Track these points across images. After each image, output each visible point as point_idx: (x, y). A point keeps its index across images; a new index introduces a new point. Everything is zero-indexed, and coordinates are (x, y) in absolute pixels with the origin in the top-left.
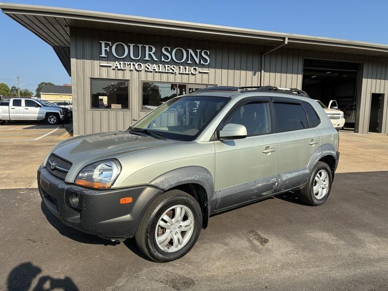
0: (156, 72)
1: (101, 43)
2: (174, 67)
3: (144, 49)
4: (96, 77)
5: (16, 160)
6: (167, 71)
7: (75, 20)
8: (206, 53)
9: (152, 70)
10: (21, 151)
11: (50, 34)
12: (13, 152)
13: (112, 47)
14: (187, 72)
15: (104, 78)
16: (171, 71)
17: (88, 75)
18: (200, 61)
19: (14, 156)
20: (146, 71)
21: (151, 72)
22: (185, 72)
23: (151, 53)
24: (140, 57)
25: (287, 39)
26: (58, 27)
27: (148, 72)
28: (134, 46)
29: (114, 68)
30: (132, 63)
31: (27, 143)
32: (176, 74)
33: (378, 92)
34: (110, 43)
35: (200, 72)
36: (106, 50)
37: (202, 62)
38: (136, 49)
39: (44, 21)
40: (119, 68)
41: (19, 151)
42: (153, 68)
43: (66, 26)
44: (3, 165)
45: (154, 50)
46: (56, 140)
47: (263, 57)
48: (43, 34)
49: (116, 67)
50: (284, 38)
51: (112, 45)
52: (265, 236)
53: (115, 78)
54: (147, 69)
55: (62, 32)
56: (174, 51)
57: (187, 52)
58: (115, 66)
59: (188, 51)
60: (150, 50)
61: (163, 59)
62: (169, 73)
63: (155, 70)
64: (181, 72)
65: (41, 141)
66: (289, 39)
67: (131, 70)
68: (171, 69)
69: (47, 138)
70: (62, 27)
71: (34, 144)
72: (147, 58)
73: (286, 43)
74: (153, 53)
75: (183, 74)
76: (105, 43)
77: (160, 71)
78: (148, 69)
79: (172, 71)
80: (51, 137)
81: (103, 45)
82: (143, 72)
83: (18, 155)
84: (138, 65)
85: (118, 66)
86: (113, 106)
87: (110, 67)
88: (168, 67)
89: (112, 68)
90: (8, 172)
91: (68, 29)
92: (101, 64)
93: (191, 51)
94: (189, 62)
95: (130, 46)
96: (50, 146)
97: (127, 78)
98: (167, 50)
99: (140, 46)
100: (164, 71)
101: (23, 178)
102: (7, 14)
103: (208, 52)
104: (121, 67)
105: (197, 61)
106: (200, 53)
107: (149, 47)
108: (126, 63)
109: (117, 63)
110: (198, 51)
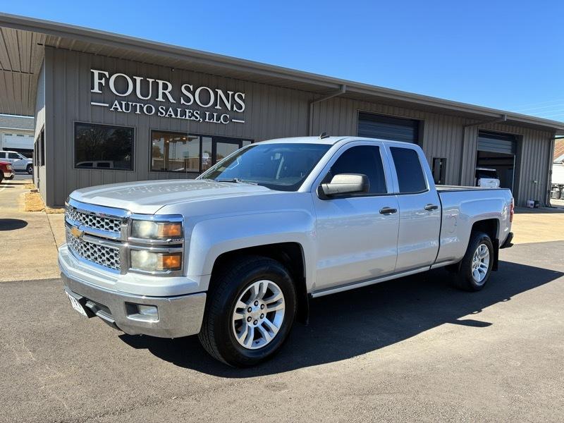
0: (173, 118)
2: (197, 113)
16: (193, 118)
18: (232, 107)
23: (166, 92)
24: (150, 97)
30: (138, 105)
32: (199, 123)
33: (439, 156)
37: (235, 108)
43: (40, 44)
47: (312, 106)
50: (341, 86)
53: (112, 124)
61: (182, 101)
68: (193, 115)
72: (160, 98)
82: (154, 117)
89: (108, 109)
91: (39, 49)
92: (92, 103)
95: (135, 79)
97: (131, 125)
99: (151, 80)
103: (243, 95)
104: (122, 109)
105: (229, 106)
106: (233, 95)
107: (163, 83)
108: (130, 103)
109: (116, 102)
110: (230, 93)
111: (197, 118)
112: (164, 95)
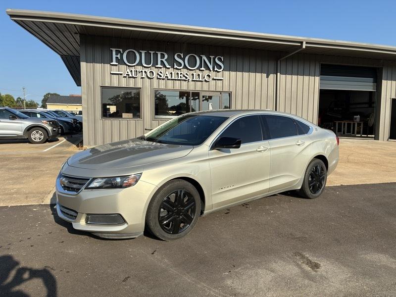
0: (169, 79)
1: (112, 50)
2: (186, 74)
3: (156, 56)
4: (107, 85)
5: (26, 174)
6: (179, 78)
7: (85, 26)
8: (220, 60)
9: (164, 78)
10: (30, 164)
11: (59, 42)
12: (22, 165)
13: (123, 54)
14: (201, 79)
15: (115, 86)
17: (99, 83)
18: (214, 68)
19: (23, 168)
20: (158, 78)
21: (163, 79)
22: (198, 80)
23: (164, 60)
24: (152, 64)
25: (304, 43)
26: (67, 34)
27: (160, 79)
28: (145, 53)
29: (125, 76)
31: (35, 155)
32: (188, 82)
34: (121, 50)
35: (213, 79)
36: (116, 57)
37: (216, 69)
38: (148, 56)
39: (53, 28)
40: (130, 76)
41: (28, 163)
42: (165, 76)
43: (76, 33)
44: (12, 179)
45: (166, 56)
46: (65, 151)
47: (279, 62)
48: (52, 42)
49: (127, 75)
50: (302, 43)
51: (124, 52)
52: (314, 259)
53: (126, 86)
54: (159, 77)
55: (71, 40)
56: (187, 58)
57: (201, 59)
58: (127, 73)
59: (202, 57)
60: (163, 56)
62: (182, 80)
63: (168, 77)
64: (194, 79)
65: (51, 153)
66: (307, 43)
67: (142, 78)
68: (184, 76)
69: (57, 149)
70: (71, 34)
71: (43, 156)
72: (159, 65)
73: (304, 47)
74: (166, 60)
75: (197, 81)
76: (116, 50)
77: (173, 78)
78: (161, 76)
79: (185, 79)
80: (61, 149)
81: (114, 53)
82: (155, 80)
83: (28, 168)
84: (150, 72)
85: (130, 73)
86: (124, 115)
87: (121, 74)
88: (181, 74)
89: (123, 75)
90: (18, 186)
91: (78, 37)
92: (112, 72)
93: (204, 58)
94: (203, 69)
95: (141, 53)
96: (59, 157)
97: (139, 86)
98: (179, 56)
99: (152, 52)
100: (177, 78)
101: (34, 193)
102: (15, 21)
103: (222, 58)
104: (132, 75)
105: (211, 67)
106: (214, 59)
107: (161, 54)
108: (138, 70)
109: (128, 70)
110: (212, 57)
111: (186, 78)
112: (162, 62)
